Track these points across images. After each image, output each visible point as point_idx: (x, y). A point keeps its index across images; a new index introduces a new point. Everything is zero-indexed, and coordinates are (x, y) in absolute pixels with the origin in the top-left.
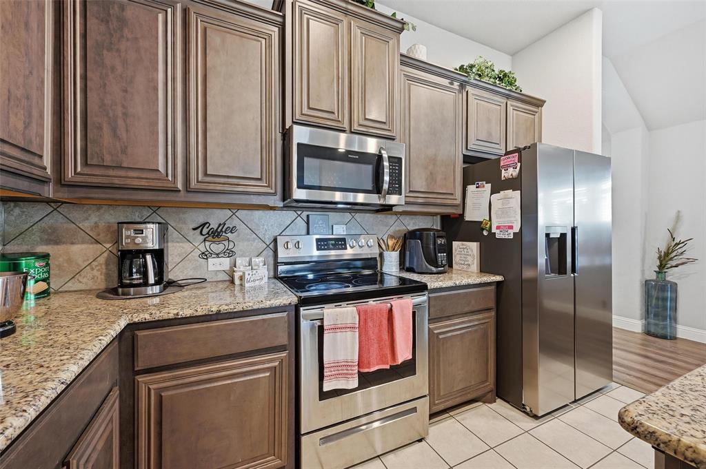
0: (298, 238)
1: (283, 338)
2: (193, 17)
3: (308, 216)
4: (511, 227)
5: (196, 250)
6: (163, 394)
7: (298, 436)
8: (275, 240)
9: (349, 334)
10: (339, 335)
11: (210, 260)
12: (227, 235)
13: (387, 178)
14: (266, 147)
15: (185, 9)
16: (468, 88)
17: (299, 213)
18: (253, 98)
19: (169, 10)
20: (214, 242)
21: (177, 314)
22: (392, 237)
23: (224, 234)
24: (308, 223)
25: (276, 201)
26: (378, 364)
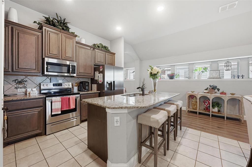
0: (47, 84)
1: (42, 105)
2: (14, 30)
3: (51, 78)
4: (101, 81)
5: (13, 86)
6: (8, 117)
7: (46, 125)
8: (40, 84)
9: (59, 103)
10: (56, 103)
11: (18, 89)
12: (24, 83)
13: (71, 70)
14: (37, 62)
15: (12, 27)
16: (95, 50)
17: (48, 77)
18: (33, 50)
19: (7, 28)
20: (19, 84)
21: (13, 99)
22: (76, 83)
23: (23, 82)
24: (51, 80)
25: (40, 74)
26: (66, 109)
